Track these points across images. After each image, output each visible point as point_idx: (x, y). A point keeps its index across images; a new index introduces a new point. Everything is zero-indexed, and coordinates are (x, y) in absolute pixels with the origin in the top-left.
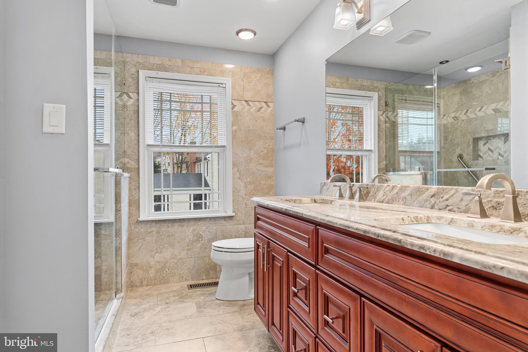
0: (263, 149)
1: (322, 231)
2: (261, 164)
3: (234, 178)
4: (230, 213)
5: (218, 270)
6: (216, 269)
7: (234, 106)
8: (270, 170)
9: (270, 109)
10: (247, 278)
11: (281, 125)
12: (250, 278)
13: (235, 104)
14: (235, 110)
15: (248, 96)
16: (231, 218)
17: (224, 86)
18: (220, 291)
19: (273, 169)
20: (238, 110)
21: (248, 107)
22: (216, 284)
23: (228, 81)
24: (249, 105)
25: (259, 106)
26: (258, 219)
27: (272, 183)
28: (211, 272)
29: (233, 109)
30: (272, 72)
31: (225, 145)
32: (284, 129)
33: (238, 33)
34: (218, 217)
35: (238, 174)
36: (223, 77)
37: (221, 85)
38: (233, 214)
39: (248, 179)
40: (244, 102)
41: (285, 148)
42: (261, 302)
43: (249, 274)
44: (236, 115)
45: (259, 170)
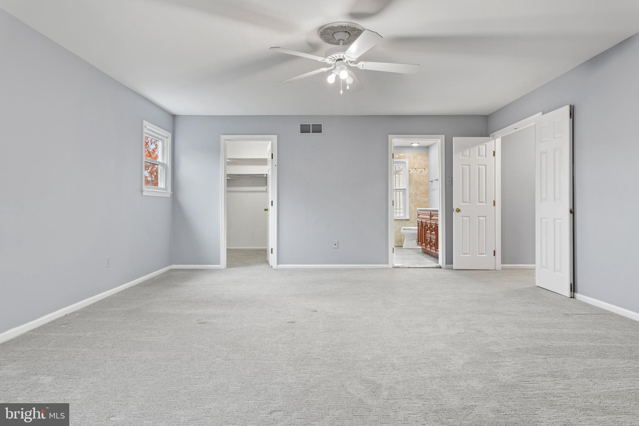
0: (423, 190)
1: (432, 213)
2: (422, 197)
3: (409, 203)
4: (408, 218)
5: (403, 241)
6: (402, 241)
7: (409, 171)
8: (427, 199)
9: (426, 172)
10: (415, 240)
11: (431, 180)
12: (416, 240)
13: (410, 170)
14: (410, 173)
15: (416, 166)
16: (408, 220)
17: (405, 163)
18: (403, 247)
19: (428, 199)
20: (411, 173)
21: (416, 171)
22: (402, 246)
23: (407, 161)
24: (416, 170)
25: (421, 171)
26: (419, 215)
27: (427, 205)
28: (400, 243)
29: (409, 172)
30: (427, 155)
31: (406, 188)
32: (432, 181)
33: (411, 144)
34: (402, 219)
35: (411, 201)
36: (405, 159)
37: (404, 163)
38: (409, 218)
39: (416, 203)
40: (414, 170)
41: (433, 190)
42: (419, 241)
43: (416, 239)
44: (410, 175)
45: (421, 199)
